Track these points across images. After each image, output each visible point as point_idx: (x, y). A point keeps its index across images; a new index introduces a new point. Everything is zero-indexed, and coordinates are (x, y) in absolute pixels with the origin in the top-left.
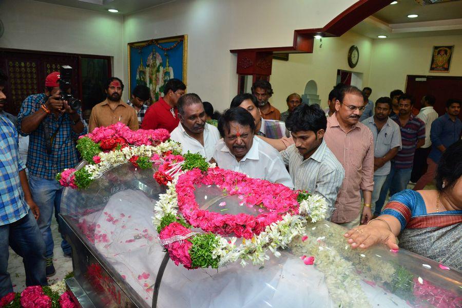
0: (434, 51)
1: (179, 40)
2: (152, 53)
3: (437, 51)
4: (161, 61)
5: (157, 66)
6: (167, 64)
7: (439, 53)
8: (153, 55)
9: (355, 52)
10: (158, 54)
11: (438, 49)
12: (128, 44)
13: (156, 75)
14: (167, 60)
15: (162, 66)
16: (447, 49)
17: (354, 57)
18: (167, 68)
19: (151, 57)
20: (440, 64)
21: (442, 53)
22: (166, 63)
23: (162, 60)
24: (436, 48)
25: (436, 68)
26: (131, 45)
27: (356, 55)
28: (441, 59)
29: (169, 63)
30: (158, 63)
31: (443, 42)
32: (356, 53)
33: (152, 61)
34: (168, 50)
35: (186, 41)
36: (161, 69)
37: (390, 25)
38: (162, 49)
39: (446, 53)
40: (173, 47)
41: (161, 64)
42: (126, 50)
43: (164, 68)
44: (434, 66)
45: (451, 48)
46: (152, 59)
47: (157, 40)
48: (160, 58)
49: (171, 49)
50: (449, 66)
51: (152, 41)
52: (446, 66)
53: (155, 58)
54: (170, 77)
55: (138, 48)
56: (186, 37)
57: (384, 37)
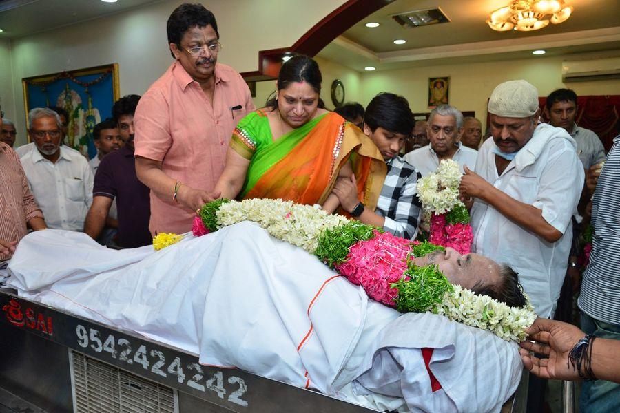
0: (430, 85)
1: (105, 71)
2: (64, 91)
3: (433, 83)
4: (80, 102)
5: (74, 109)
6: (90, 105)
7: (435, 85)
8: (66, 93)
9: (339, 89)
10: (75, 92)
11: (435, 81)
12: (24, 79)
13: (74, 122)
14: (90, 99)
15: (82, 108)
16: (443, 81)
17: (339, 94)
18: (90, 110)
19: (63, 97)
20: (438, 98)
21: (439, 85)
22: (88, 104)
23: (81, 99)
24: (432, 80)
25: (435, 102)
26: (28, 81)
27: (341, 92)
28: (439, 93)
29: (92, 104)
30: (75, 104)
31: (438, 73)
32: (341, 89)
33: (65, 102)
34: (89, 86)
35: (116, 72)
36: (81, 112)
37: (377, 54)
38: (81, 84)
39: (443, 85)
40: (97, 80)
41: (80, 106)
42: (21, 88)
43: (85, 111)
44: (432, 101)
45: (446, 79)
46: (65, 99)
47: (71, 73)
48: (78, 96)
49: (95, 83)
50: (447, 100)
51: (63, 74)
52: (444, 101)
53: (69, 99)
54: (95, 122)
55: (40, 84)
56: (116, 67)
57: (372, 69)
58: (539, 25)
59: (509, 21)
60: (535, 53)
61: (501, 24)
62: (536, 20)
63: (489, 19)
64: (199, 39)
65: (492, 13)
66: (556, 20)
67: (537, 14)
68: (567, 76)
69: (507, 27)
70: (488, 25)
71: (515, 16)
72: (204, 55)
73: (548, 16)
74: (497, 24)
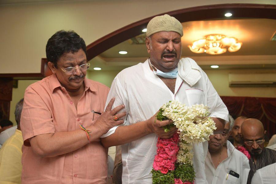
57: (99, 69)
58: (221, 51)
59: (204, 48)
60: (213, 67)
61: (197, 50)
62: (220, 48)
63: (191, 45)
64: (72, 62)
65: (194, 42)
66: (231, 50)
67: (221, 45)
68: (232, 83)
69: (201, 51)
70: (189, 48)
71: (208, 45)
72: (76, 73)
73: (227, 47)
74: (195, 49)
